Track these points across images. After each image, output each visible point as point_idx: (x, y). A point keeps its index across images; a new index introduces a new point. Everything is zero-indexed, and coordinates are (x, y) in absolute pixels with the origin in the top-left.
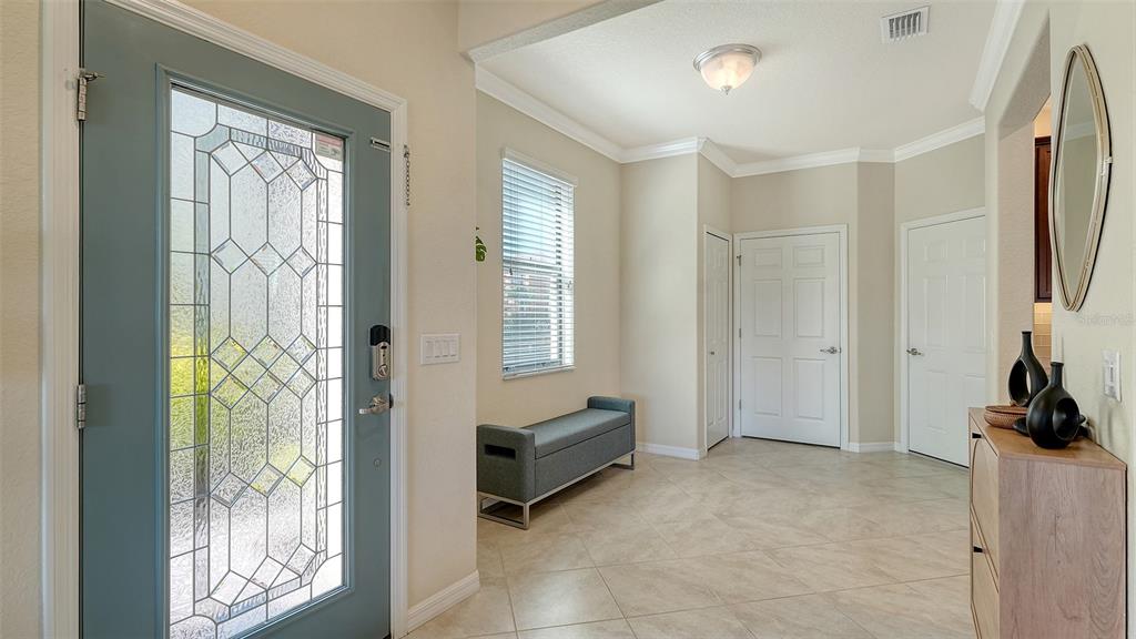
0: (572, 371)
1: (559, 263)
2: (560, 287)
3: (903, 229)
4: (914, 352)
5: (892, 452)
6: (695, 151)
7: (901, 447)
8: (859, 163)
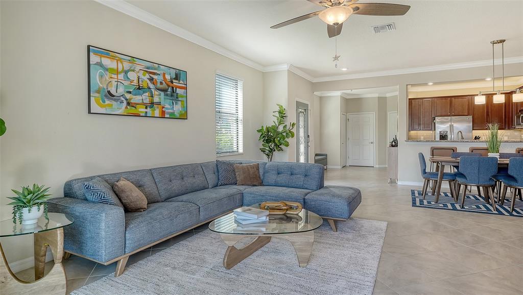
8: (378, 97)
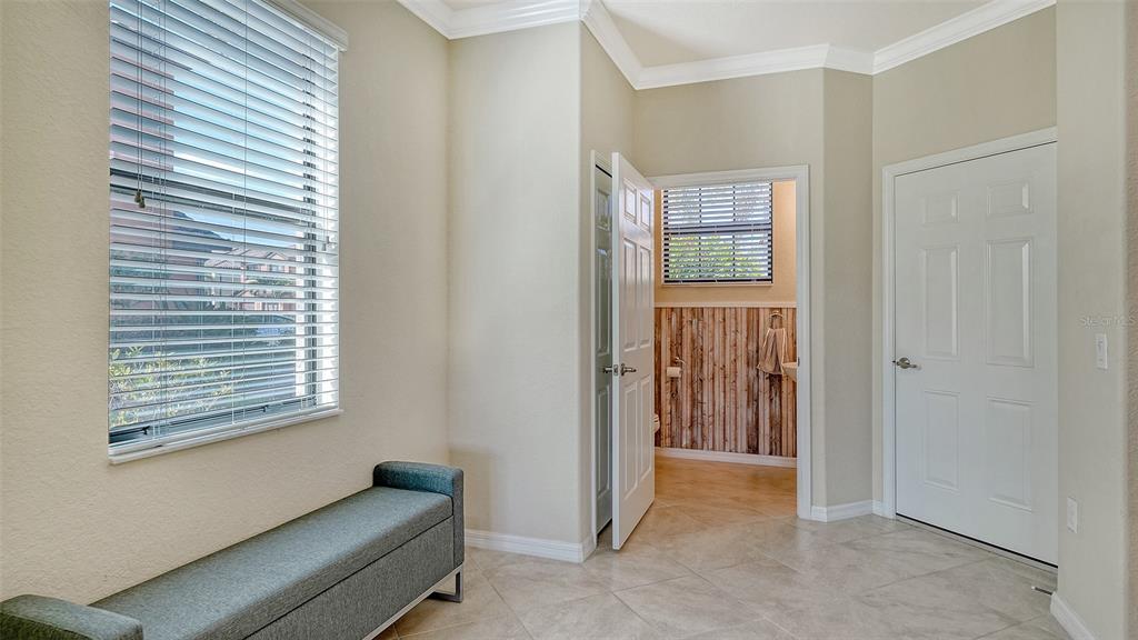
0: (334, 417)
1: (309, 200)
2: (313, 249)
3: (887, 173)
4: (904, 364)
5: (870, 518)
6: (576, 17)
7: (883, 508)
8: (826, 71)
